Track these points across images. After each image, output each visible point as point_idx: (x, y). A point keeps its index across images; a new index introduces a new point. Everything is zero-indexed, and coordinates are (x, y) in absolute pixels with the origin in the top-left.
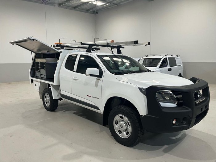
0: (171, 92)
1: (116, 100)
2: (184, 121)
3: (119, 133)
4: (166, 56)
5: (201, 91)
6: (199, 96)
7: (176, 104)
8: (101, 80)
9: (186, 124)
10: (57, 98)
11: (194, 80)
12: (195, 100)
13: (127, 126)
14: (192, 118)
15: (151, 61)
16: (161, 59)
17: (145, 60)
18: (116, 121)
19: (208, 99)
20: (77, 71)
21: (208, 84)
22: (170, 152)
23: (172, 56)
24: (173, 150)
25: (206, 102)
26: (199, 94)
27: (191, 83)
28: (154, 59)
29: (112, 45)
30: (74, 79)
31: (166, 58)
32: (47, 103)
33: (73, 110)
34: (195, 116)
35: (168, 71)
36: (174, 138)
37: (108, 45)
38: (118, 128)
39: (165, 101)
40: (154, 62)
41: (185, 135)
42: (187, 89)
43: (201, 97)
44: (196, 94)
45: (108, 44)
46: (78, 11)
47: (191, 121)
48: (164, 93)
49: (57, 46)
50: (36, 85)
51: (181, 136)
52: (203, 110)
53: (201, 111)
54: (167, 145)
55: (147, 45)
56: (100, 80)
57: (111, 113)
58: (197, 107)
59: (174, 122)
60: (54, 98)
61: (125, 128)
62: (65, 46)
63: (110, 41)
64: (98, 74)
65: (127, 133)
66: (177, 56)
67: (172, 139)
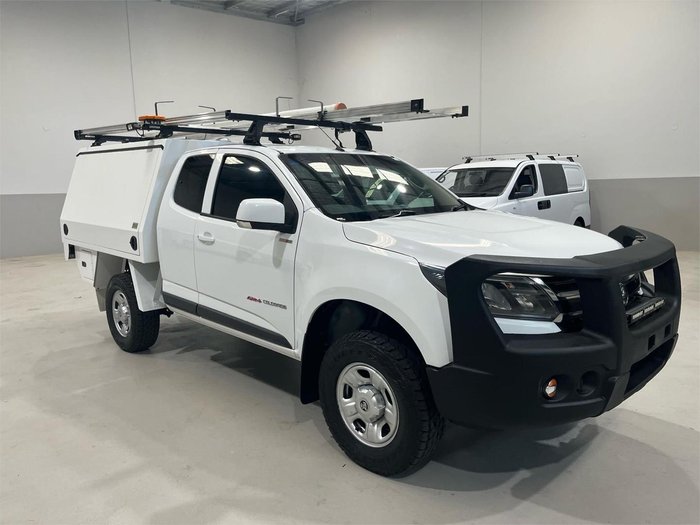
0: (539, 281)
1: (346, 310)
2: (585, 387)
3: (358, 429)
4: (531, 158)
5: (650, 275)
6: (641, 292)
7: (557, 324)
8: (291, 242)
9: (597, 397)
10: (154, 306)
11: (624, 235)
12: (628, 307)
13: (385, 404)
14: (616, 372)
15: (484, 178)
16: (514, 169)
17: (462, 175)
18: (345, 385)
19: (675, 304)
20: (214, 213)
21: (673, 250)
22: (536, 496)
23: (552, 158)
24: (552, 486)
25: (666, 316)
26: (644, 287)
27: (614, 245)
28: (492, 171)
29: (336, 120)
30: (204, 242)
31: (533, 167)
32: (120, 323)
33: (210, 348)
34: (626, 367)
35: (540, 208)
36: (554, 442)
37: (322, 120)
38: (354, 411)
39: (516, 312)
40: (491, 179)
41: (594, 432)
42: (597, 267)
43: (650, 295)
44: (632, 286)
45: (322, 114)
46: (236, 14)
47: (612, 385)
48: (513, 284)
49: (146, 127)
50: (84, 264)
51: (579, 436)
52: (658, 343)
53: (650, 347)
54: (528, 467)
55: (457, 115)
56: (287, 241)
57: (328, 358)
58: (635, 332)
59: (550, 390)
60: (141, 308)
61: (375, 410)
62: (176, 128)
63: (334, 105)
64: (281, 220)
65: (385, 430)
66: (571, 159)
67: (548, 446)
